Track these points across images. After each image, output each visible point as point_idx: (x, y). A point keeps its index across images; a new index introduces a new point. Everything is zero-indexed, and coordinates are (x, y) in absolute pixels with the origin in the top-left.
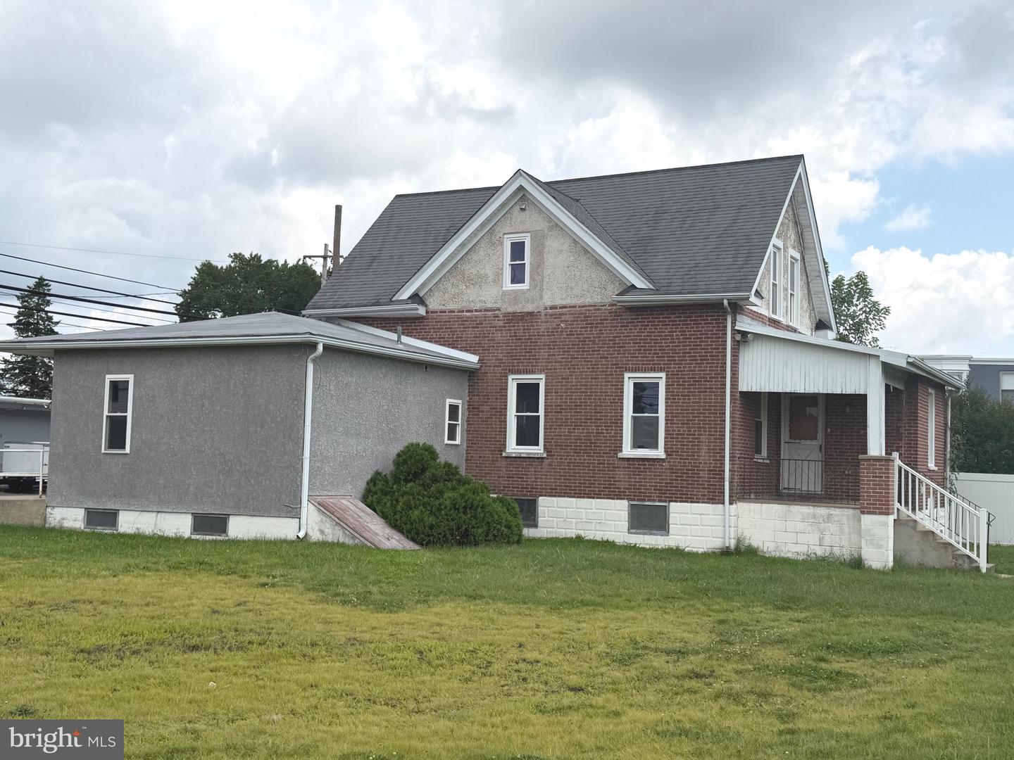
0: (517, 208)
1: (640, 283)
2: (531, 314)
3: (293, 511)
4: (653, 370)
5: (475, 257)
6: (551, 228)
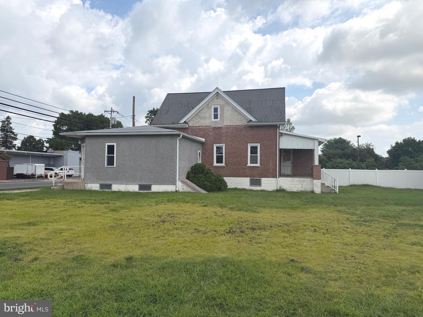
0: (216, 98)
1: (253, 119)
2: (220, 127)
3: (174, 183)
4: (256, 143)
5: (203, 111)
6: (226, 104)
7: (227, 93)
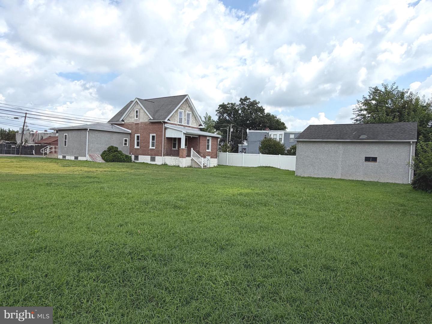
1: (152, 118)
2: (138, 123)
3: (85, 156)
4: (154, 133)
5: (131, 113)
6: (141, 108)
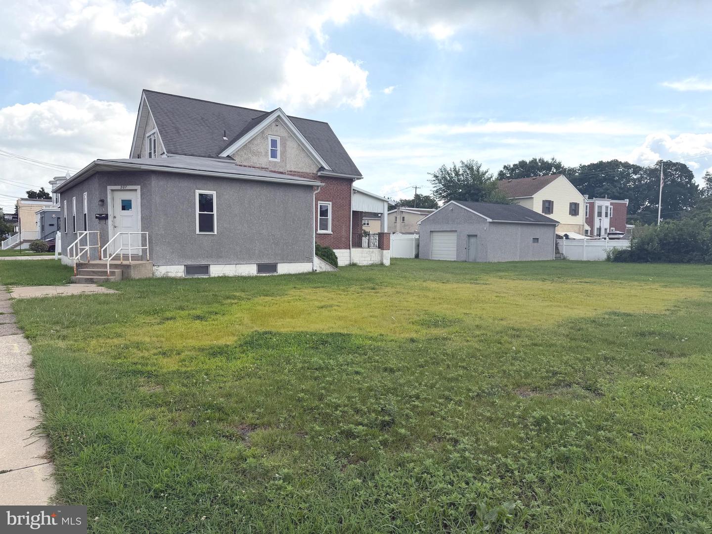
0: (274, 124)
1: (326, 167)
4: (328, 201)
5: (255, 142)
6: (289, 137)
7: (293, 119)
